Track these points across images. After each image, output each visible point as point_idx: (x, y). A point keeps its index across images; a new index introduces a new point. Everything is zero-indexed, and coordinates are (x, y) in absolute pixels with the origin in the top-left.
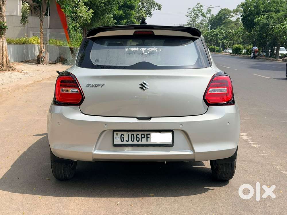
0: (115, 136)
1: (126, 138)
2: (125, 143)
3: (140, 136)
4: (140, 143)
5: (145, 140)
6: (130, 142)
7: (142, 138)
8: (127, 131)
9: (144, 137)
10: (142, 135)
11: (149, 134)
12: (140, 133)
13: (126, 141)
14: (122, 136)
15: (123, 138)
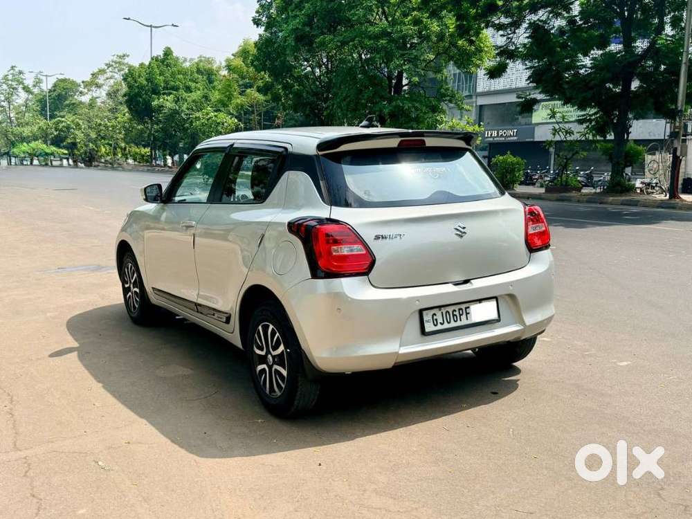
0: (425, 318)
1: (440, 320)
2: (439, 327)
3: (457, 313)
4: (459, 324)
5: (464, 317)
6: (446, 326)
7: (460, 315)
8: (440, 307)
9: (462, 315)
10: (459, 309)
11: (468, 307)
12: (456, 308)
13: (441, 323)
14: (435, 317)
15: (436, 320)
